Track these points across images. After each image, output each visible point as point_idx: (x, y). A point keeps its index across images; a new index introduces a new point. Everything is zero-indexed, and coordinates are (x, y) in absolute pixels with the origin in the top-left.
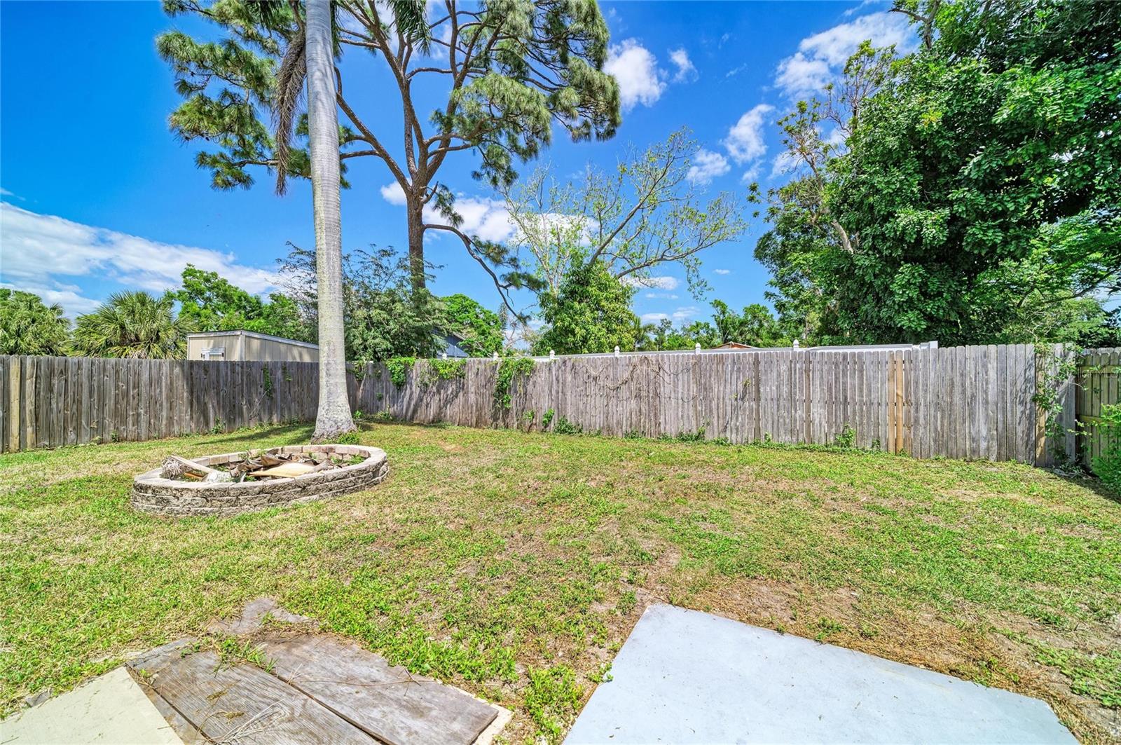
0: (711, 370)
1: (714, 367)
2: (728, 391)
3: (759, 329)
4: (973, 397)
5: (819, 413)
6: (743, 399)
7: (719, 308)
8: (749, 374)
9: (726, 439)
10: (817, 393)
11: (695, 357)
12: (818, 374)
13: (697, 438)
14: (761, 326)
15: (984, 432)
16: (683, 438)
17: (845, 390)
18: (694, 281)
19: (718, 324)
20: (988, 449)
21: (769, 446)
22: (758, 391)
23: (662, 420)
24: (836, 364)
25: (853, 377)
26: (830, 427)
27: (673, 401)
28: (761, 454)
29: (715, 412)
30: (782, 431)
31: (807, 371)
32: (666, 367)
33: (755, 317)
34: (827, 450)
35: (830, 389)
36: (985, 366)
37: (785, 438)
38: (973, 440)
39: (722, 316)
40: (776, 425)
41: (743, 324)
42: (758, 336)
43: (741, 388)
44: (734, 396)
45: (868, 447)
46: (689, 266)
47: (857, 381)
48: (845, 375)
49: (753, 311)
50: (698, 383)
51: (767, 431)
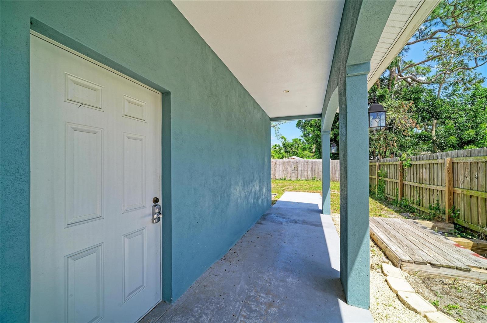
0: (287, 164)
1: (288, 163)
2: (291, 169)
3: (298, 148)
4: (336, 170)
5: (309, 173)
6: (294, 170)
7: (283, 139)
8: (295, 165)
9: (291, 179)
10: (309, 169)
11: (284, 161)
12: (309, 165)
13: (284, 179)
14: (298, 146)
15: (338, 176)
16: (281, 179)
17: (314, 168)
18: (278, 134)
19: (283, 145)
20: (338, 179)
21: (299, 180)
22: (297, 168)
23: (276, 175)
24: (313, 163)
25: (316, 166)
26: (311, 176)
27: (279, 171)
28: (298, 182)
29: (288, 173)
30: (302, 177)
31: (307, 164)
32: (277, 163)
33: (296, 143)
34: (311, 181)
35: (311, 168)
36: (338, 164)
37: (303, 179)
38: (336, 178)
39: (284, 142)
40: (301, 176)
41: (292, 145)
42: (297, 150)
43: (294, 168)
44: (292, 170)
45: (318, 180)
46: (276, 129)
47: (316, 167)
48: (314, 165)
49: (295, 140)
50: (284, 167)
51: (299, 177)
